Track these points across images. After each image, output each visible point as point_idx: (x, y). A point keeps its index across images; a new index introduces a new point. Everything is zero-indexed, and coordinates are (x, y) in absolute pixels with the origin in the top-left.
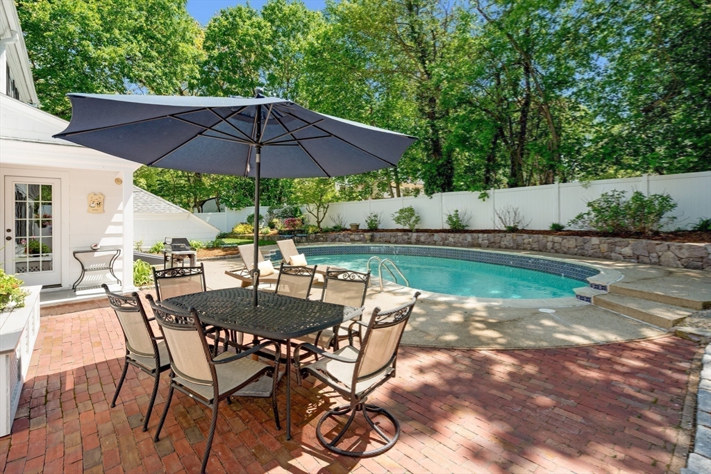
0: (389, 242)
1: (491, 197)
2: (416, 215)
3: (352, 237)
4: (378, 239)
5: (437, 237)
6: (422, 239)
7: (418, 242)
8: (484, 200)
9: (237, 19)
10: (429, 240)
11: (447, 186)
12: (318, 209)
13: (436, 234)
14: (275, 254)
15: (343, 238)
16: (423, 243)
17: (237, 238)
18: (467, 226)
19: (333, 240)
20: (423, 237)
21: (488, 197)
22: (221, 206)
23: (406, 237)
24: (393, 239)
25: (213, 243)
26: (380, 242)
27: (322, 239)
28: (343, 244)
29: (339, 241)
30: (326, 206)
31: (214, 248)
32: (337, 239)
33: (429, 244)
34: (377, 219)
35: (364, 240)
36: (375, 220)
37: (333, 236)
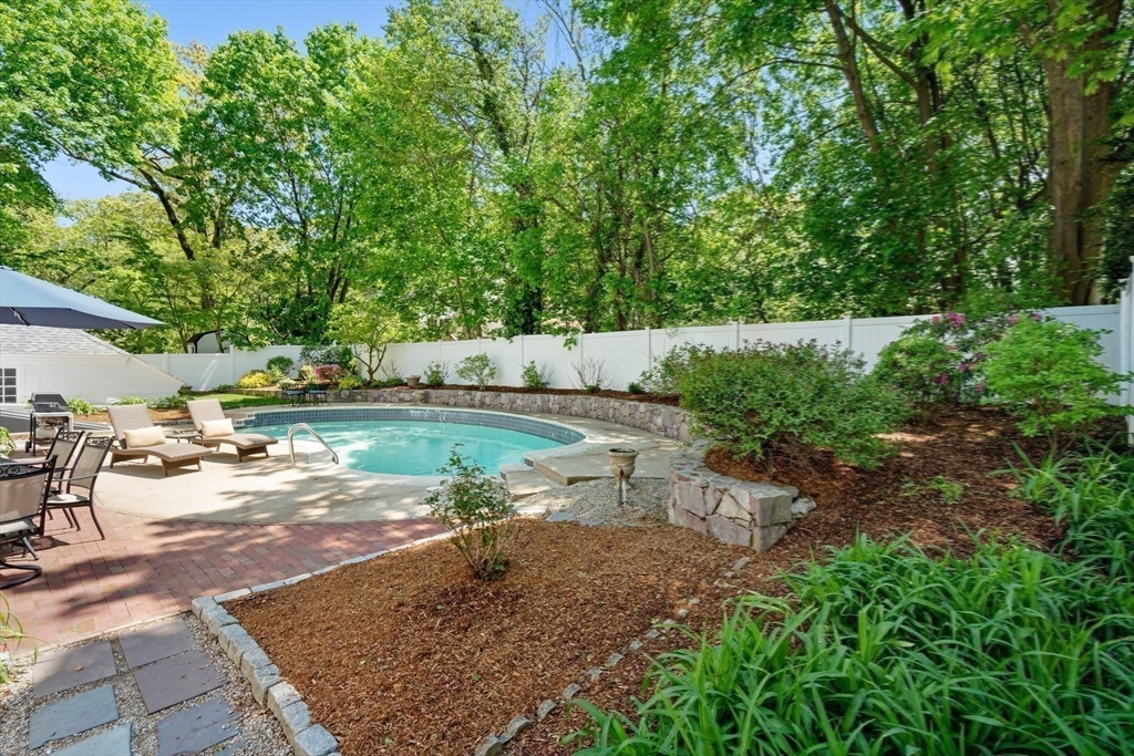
0: (448, 404)
1: (579, 343)
2: (491, 366)
3: (402, 395)
4: (433, 400)
5: (504, 397)
6: (487, 401)
7: (482, 405)
8: (570, 348)
9: (256, 53)
10: (495, 403)
11: (529, 327)
12: (371, 353)
13: (503, 395)
14: (254, 418)
16: (488, 407)
17: (241, 393)
18: (548, 383)
19: (376, 400)
20: (489, 397)
21: (575, 344)
22: (224, 344)
23: (468, 397)
24: (452, 401)
25: (170, 400)
26: (436, 404)
27: (359, 397)
28: (388, 406)
29: (384, 401)
30: (382, 348)
31: (169, 408)
32: (382, 398)
33: (494, 408)
34: (440, 369)
35: (412, 401)
36: (438, 372)
37: (375, 393)
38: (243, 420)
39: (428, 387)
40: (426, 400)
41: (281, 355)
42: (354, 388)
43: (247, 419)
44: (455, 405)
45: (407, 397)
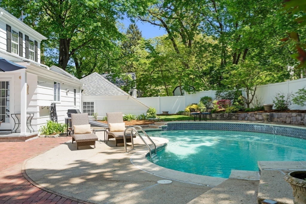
0: (285, 123)
3: (257, 116)
4: (276, 119)
14: (167, 125)
15: (250, 117)
19: (243, 119)
23: (299, 118)
24: (288, 120)
26: (277, 122)
32: (246, 118)
34: (284, 99)
35: (263, 120)
36: (283, 101)
37: (243, 115)
38: (161, 126)
39: (275, 111)
40: (270, 119)
41: (207, 96)
42: (233, 112)
43: (163, 126)
44: (290, 123)
45: (260, 118)
